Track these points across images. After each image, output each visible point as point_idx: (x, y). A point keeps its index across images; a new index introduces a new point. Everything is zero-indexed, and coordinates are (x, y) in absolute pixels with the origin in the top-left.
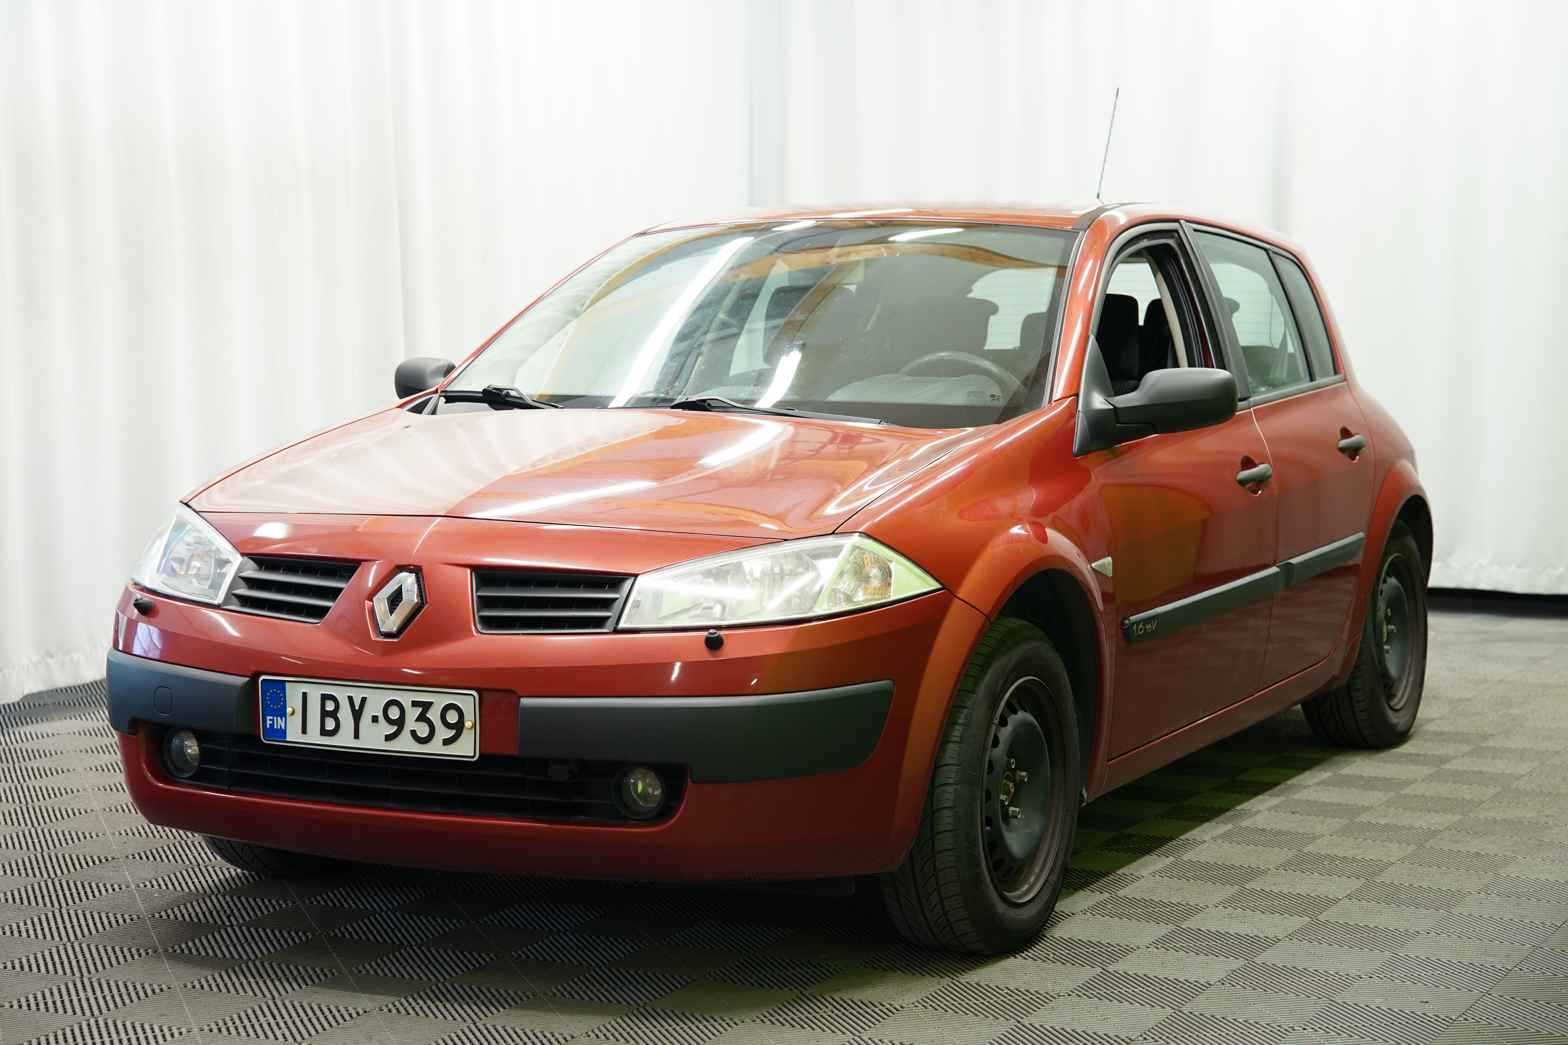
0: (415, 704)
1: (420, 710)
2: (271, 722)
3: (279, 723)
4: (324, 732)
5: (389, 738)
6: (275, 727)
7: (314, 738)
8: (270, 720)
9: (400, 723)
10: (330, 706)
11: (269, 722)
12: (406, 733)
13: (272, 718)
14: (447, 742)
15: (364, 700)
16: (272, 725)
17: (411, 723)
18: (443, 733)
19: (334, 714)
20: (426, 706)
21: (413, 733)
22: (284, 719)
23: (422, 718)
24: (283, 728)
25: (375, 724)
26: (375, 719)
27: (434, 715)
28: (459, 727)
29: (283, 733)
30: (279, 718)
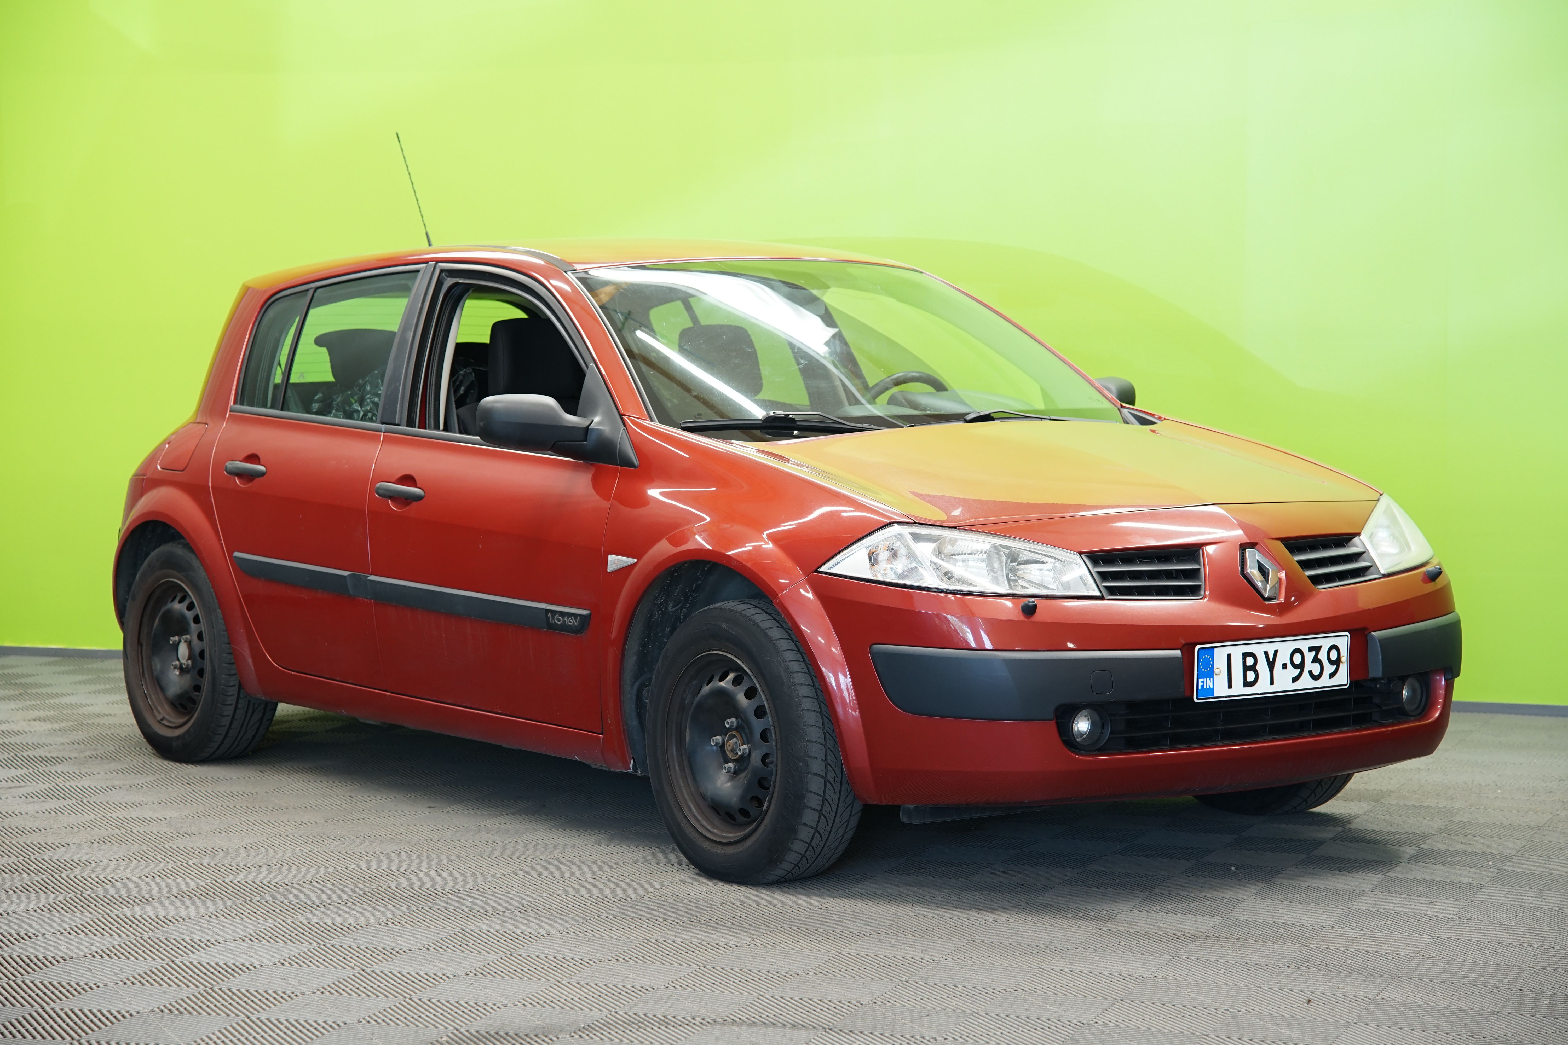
0: (1311, 649)
1: (1314, 653)
2: (1202, 684)
3: (1208, 683)
4: (1246, 684)
5: (1295, 680)
6: (1205, 687)
7: (1239, 690)
8: (1201, 682)
9: (1301, 666)
10: (1250, 661)
11: (1200, 684)
12: (1306, 673)
13: (1202, 680)
14: (1332, 676)
15: (1276, 652)
16: (1202, 686)
17: (1309, 666)
18: (1329, 669)
19: (1253, 668)
20: (1317, 649)
21: (1310, 672)
22: (1212, 679)
23: (1316, 660)
24: (1211, 687)
25: (1285, 670)
26: (1285, 666)
27: (1322, 656)
28: (1337, 663)
29: (1212, 690)
30: (1208, 679)
